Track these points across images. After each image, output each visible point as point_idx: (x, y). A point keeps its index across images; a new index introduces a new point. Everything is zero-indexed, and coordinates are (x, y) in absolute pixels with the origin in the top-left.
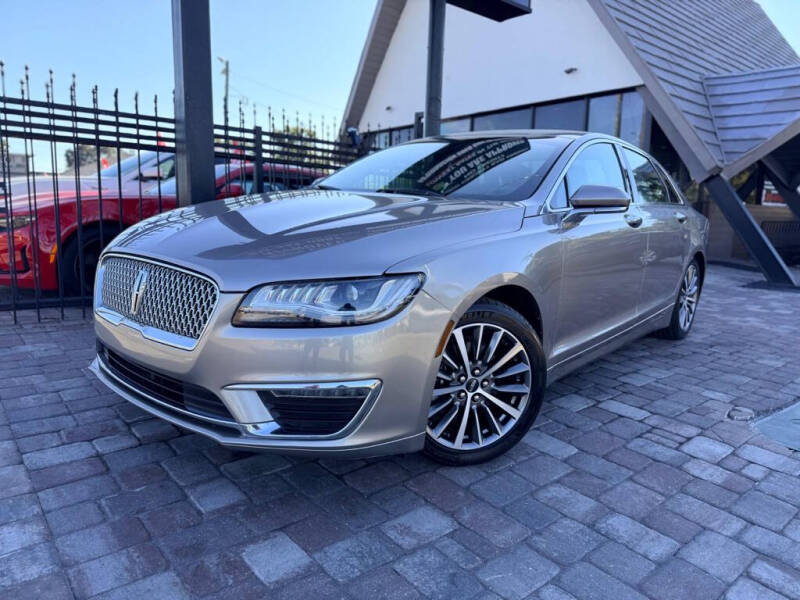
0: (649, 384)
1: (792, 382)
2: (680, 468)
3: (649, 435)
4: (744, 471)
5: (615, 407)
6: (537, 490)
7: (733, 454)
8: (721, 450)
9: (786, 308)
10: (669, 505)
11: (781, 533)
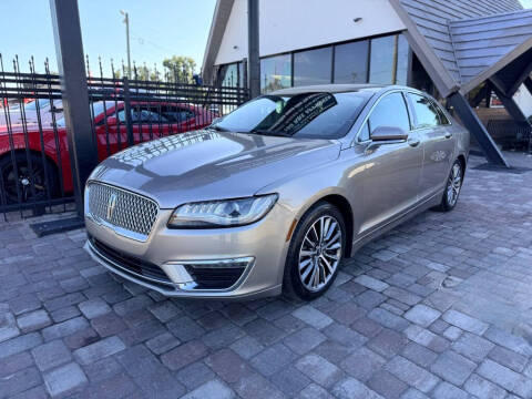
0: (393, 260)
1: (491, 252)
2: (401, 333)
3: (385, 305)
4: (445, 334)
5: (365, 280)
6: (297, 359)
7: (440, 318)
8: (432, 315)
9: (499, 186)
10: (388, 368)
11: (462, 387)
